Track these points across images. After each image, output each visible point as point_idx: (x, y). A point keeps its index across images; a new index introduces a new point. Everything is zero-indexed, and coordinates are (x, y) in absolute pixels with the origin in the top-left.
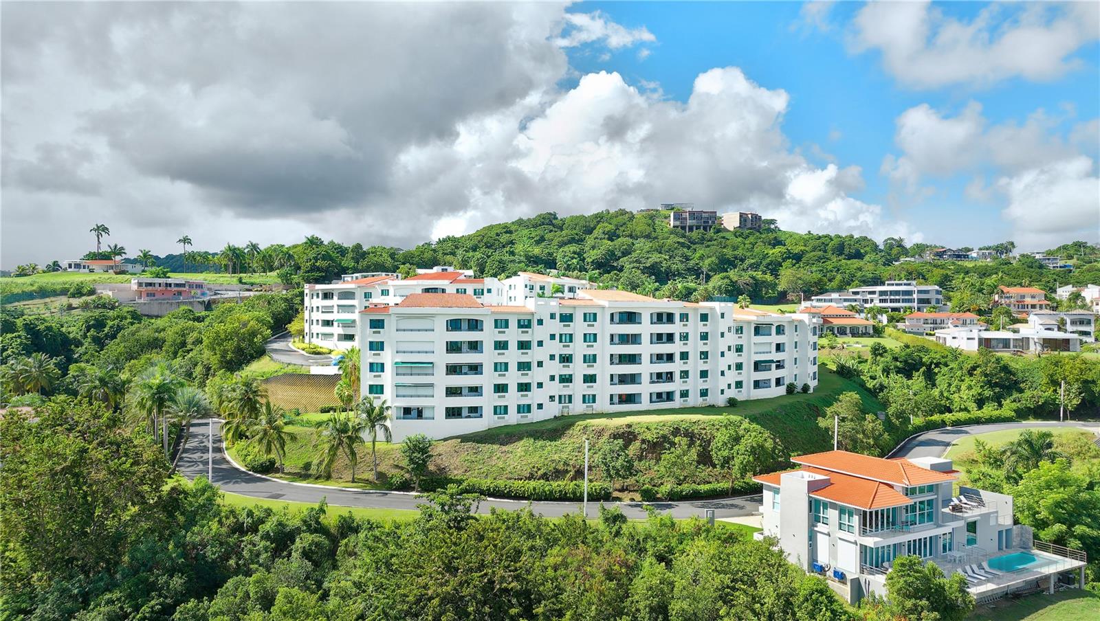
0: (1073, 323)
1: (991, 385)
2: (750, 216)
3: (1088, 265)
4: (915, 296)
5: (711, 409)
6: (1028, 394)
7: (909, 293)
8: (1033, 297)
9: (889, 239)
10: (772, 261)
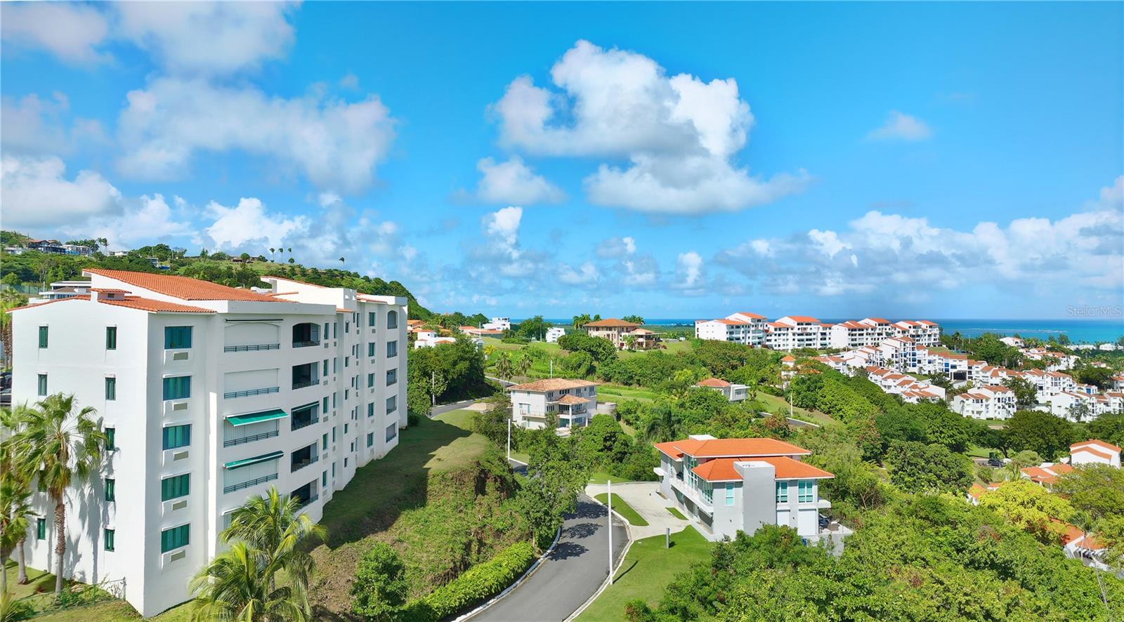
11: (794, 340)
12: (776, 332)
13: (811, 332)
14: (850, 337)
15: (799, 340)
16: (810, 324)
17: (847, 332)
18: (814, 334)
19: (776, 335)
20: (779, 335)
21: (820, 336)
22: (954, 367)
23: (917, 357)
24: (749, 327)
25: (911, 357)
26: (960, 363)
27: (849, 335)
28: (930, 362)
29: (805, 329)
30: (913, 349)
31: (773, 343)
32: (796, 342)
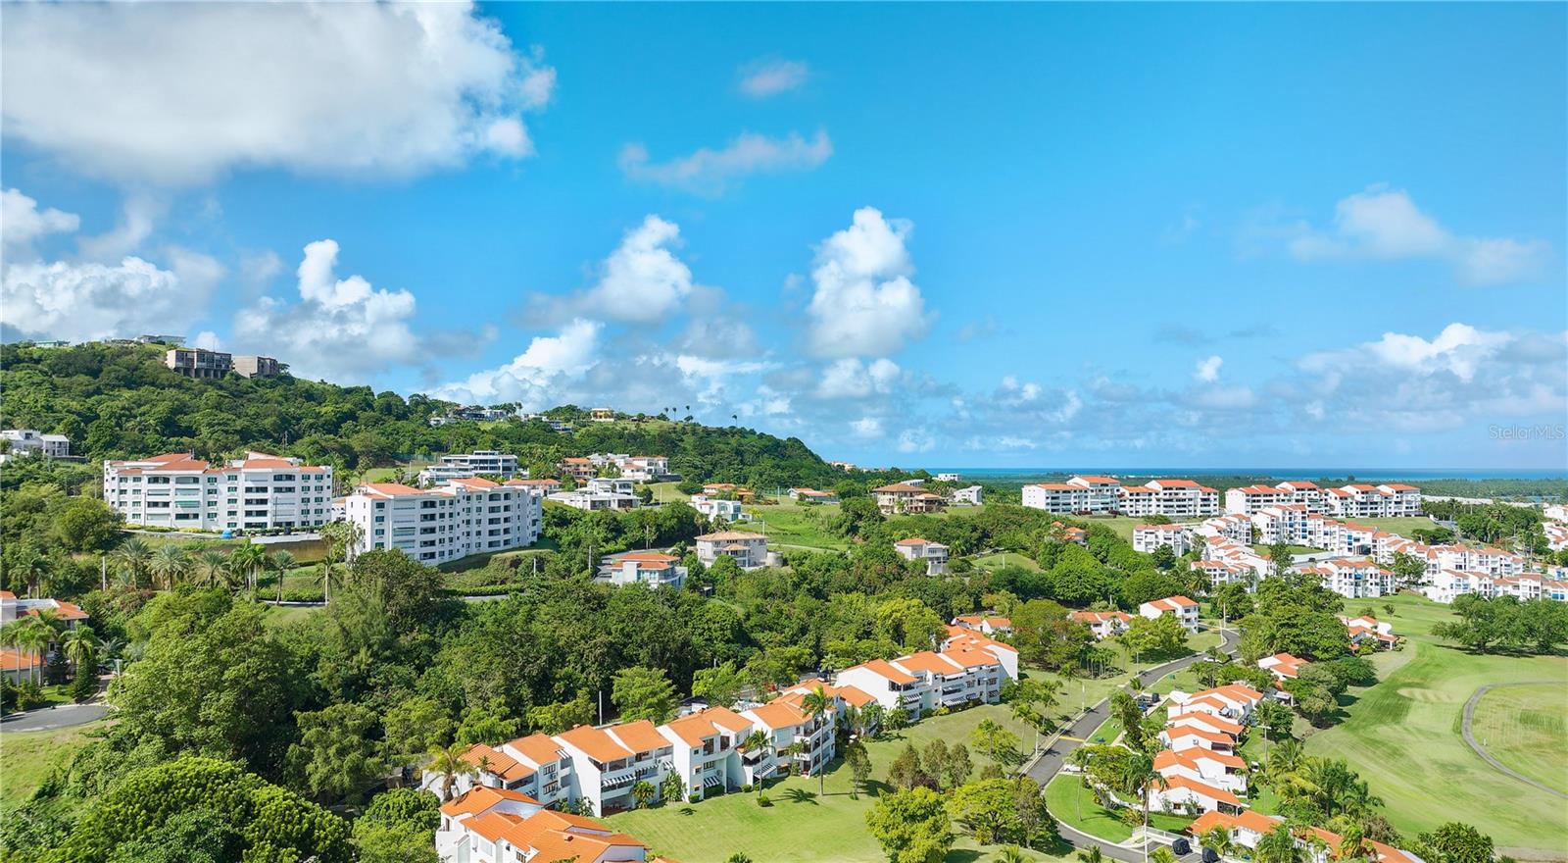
0: (620, 487)
1: (612, 530)
2: (268, 361)
3: (583, 430)
4: (500, 464)
5: (525, 548)
6: (629, 535)
7: (495, 461)
8: (585, 466)
9: (414, 395)
10: (326, 421)
11: (1158, 506)
12: (1131, 498)
13: (1184, 497)
14: (1249, 504)
15: (1165, 506)
16: (1184, 489)
17: (1245, 498)
18: (1190, 500)
19: (1131, 500)
20: (1137, 500)
21: (1200, 502)
22: (1357, 540)
23: (1308, 528)
24: (1086, 491)
25: (1301, 527)
26: (1364, 536)
27: (1248, 501)
28: (1326, 534)
29: (1176, 494)
30: (1303, 518)
31: (1128, 509)
32: (1162, 509)
